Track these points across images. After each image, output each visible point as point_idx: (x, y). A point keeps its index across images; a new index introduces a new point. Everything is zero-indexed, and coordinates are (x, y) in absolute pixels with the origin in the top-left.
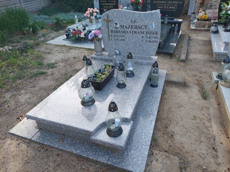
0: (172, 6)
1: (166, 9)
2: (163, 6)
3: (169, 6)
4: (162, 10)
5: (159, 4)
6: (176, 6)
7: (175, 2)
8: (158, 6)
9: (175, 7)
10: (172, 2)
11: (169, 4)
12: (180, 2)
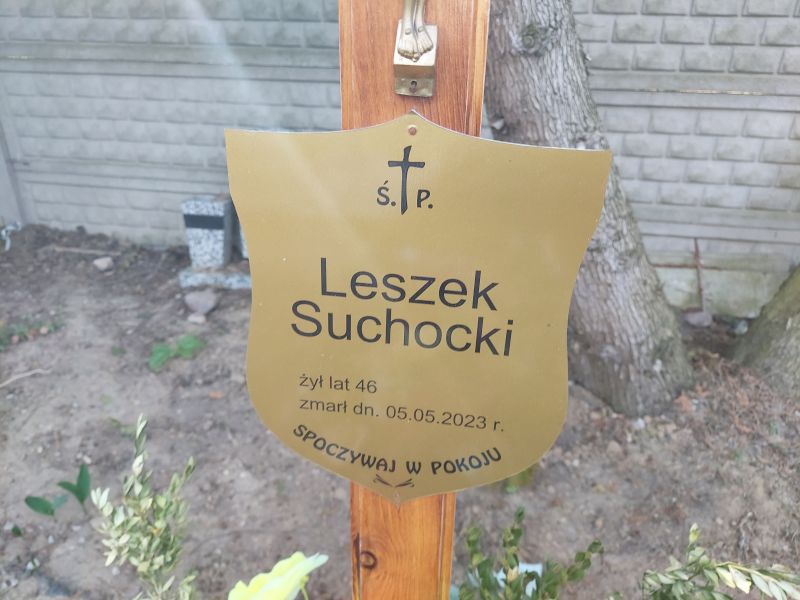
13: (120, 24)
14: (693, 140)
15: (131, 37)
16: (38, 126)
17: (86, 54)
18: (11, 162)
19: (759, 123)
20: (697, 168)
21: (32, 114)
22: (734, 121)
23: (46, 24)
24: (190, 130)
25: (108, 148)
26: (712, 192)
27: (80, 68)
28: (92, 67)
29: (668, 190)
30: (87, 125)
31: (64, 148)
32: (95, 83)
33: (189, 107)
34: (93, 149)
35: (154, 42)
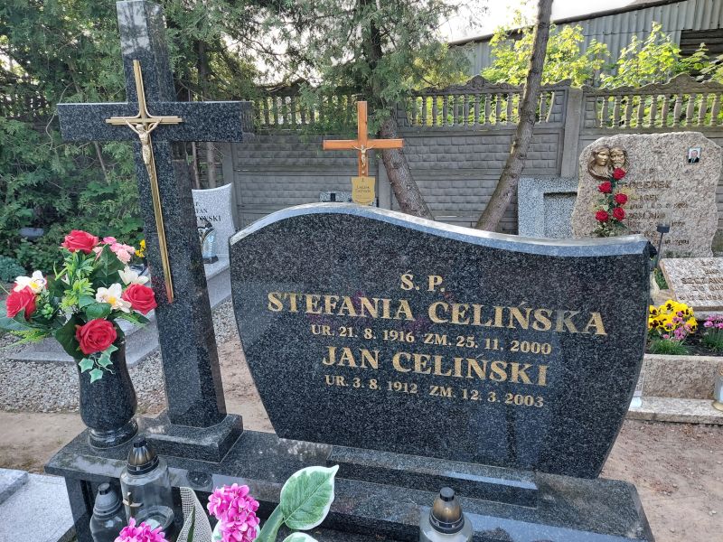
0: (491, 356)
1: (424, 382)
2: (386, 350)
3: (448, 355)
4: (373, 384)
5: (335, 320)
6: (535, 359)
7: (515, 312)
8: (323, 342)
9: (533, 374)
10: (488, 314)
11: (452, 331)
12: (581, 321)
13: (283, 160)
14: (466, 189)
15: (287, 164)
16: (250, 193)
17: (271, 169)
18: (238, 206)
19: (485, 184)
20: (469, 198)
21: (248, 189)
22: (476, 183)
23: (258, 160)
24: (303, 193)
25: (273, 200)
26: (474, 206)
27: (268, 173)
28: (273, 173)
29: (461, 206)
30: (267, 193)
31: (258, 200)
32: (272, 179)
33: (304, 185)
34: (269, 200)
35: (294, 165)
